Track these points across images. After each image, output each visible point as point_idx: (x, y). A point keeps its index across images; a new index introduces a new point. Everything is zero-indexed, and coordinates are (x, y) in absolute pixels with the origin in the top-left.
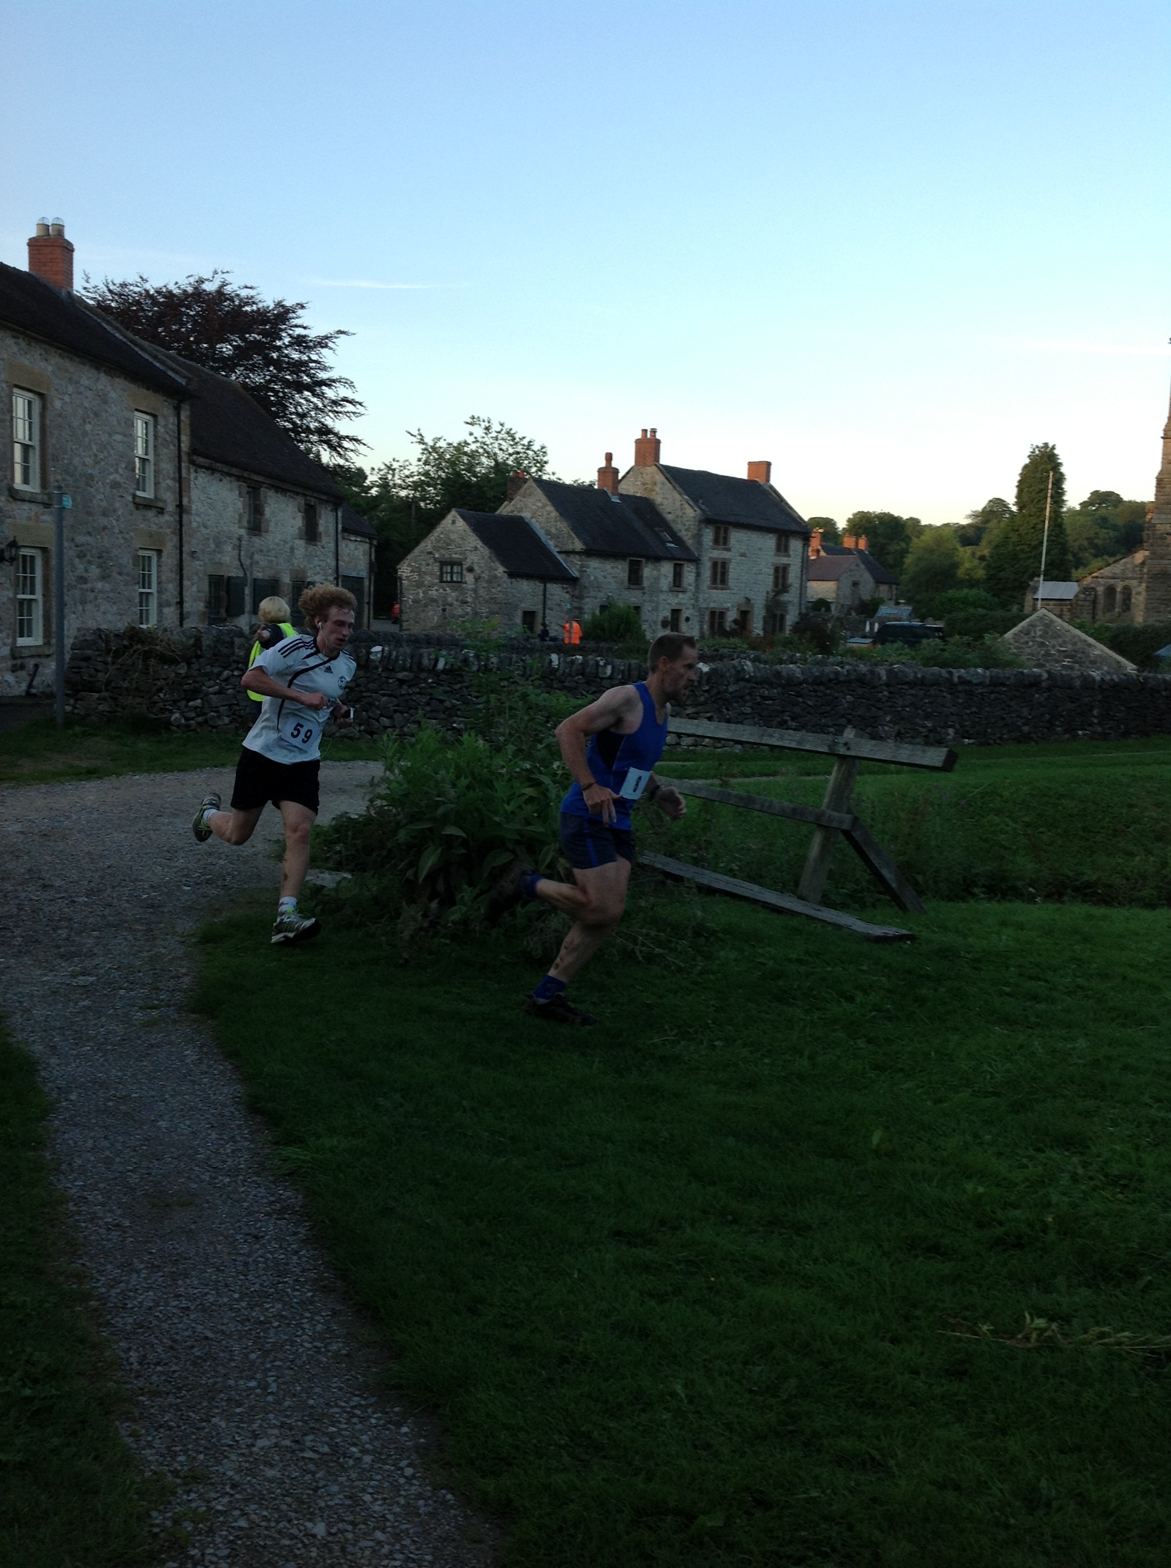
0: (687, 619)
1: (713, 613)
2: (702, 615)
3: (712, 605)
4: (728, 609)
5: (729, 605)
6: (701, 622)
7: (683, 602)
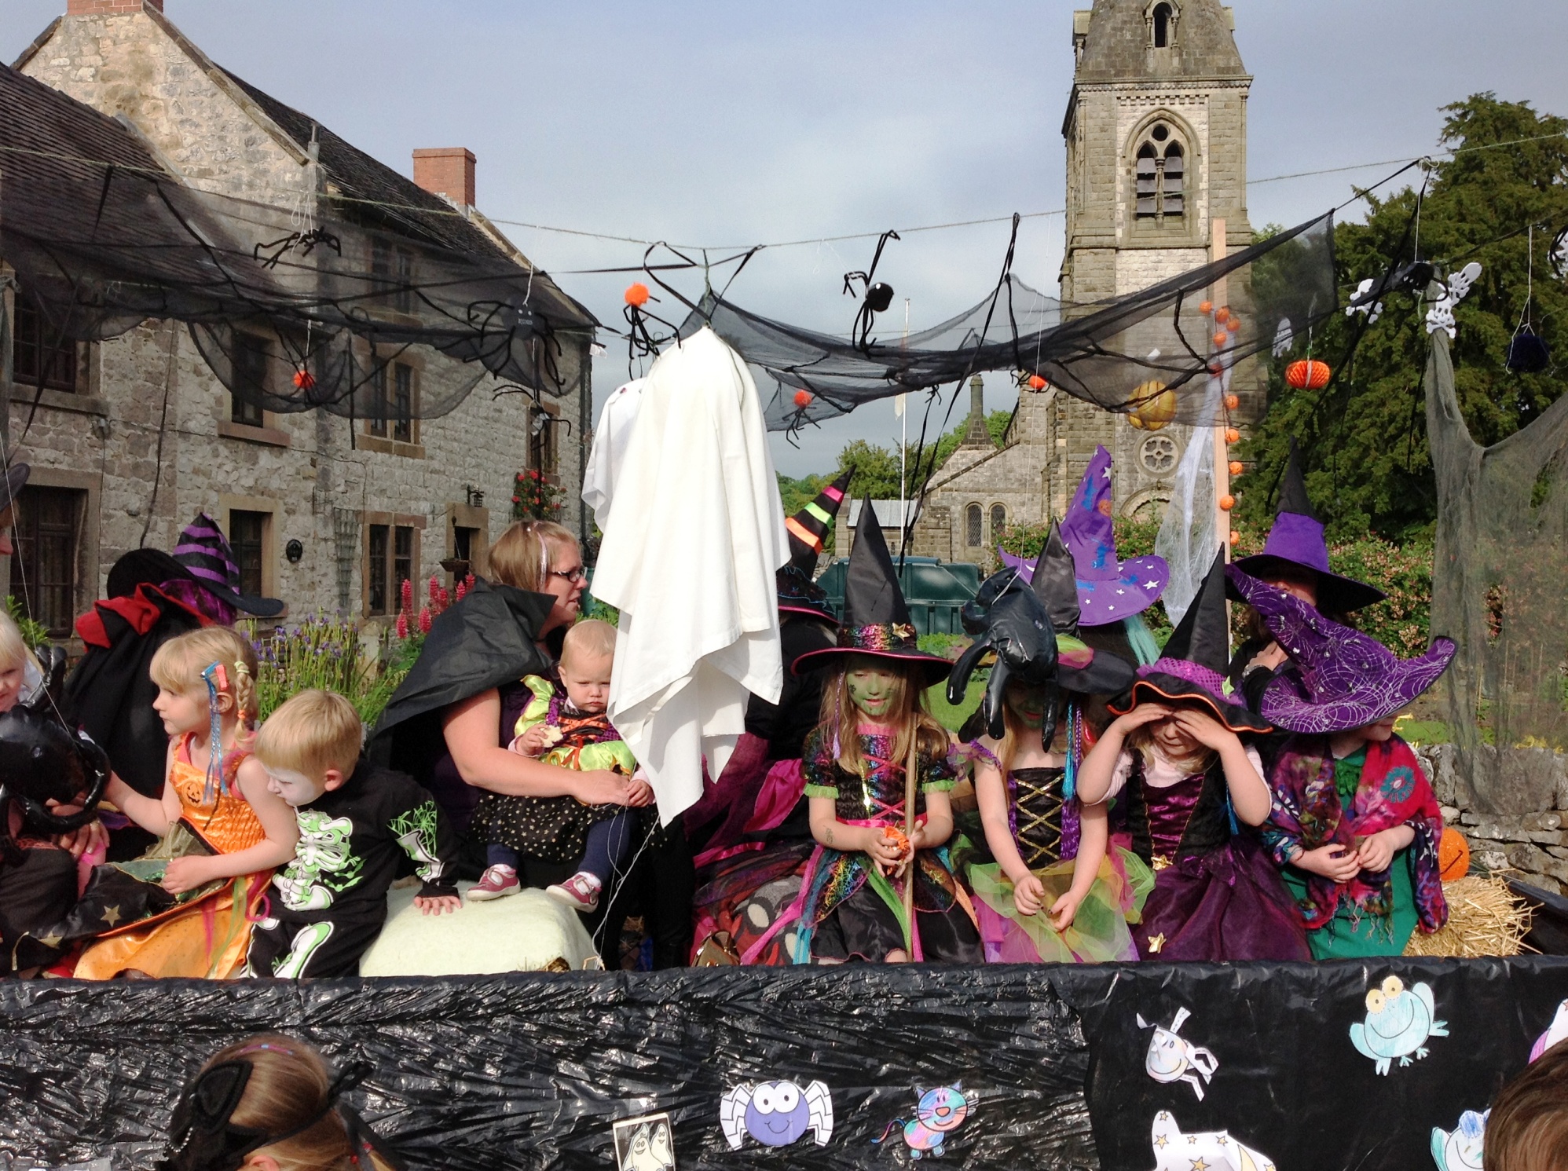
0: (294, 551)
1: (378, 532)
2: (343, 538)
3: (376, 505)
4: (422, 521)
5: (424, 507)
6: (343, 563)
7: (275, 483)
